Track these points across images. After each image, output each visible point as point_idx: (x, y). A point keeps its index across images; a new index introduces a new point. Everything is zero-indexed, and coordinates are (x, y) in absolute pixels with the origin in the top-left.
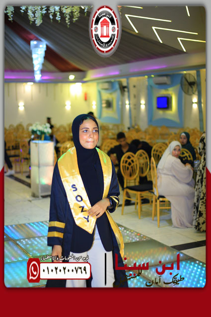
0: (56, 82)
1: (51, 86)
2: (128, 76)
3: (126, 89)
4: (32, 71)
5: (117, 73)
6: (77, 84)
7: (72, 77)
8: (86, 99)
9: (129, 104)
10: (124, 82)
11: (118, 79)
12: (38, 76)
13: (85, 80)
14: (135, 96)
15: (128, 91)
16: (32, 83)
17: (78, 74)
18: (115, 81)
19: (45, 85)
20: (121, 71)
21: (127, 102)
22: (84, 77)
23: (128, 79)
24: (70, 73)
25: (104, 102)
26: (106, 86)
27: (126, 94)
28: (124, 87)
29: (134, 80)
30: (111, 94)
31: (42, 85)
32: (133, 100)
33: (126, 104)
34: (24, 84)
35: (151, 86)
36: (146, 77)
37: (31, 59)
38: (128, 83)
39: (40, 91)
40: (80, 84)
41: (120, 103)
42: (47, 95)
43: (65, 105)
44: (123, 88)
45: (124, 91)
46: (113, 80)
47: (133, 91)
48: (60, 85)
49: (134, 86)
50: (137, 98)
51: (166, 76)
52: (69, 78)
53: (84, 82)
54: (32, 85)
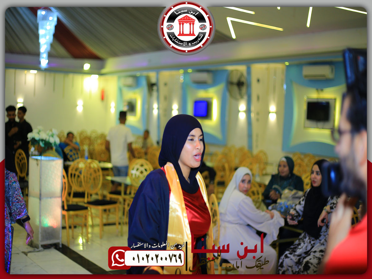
0: (66, 71)
1: (60, 77)
2: (158, 69)
3: (155, 88)
4: (38, 54)
5: (145, 64)
6: (93, 76)
7: (87, 66)
8: (103, 98)
9: (158, 109)
10: (153, 76)
11: (145, 73)
12: (44, 62)
13: (104, 71)
14: (166, 98)
15: (158, 90)
16: (35, 72)
17: (95, 62)
18: (141, 76)
19: (52, 74)
20: (149, 60)
21: (155, 106)
22: (102, 67)
23: (158, 74)
24: (86, 60)
25: (125, 104)
26: (130, 81)
27: (155, 94)
28: (153, 85)
29: (165, 75)
30: (135, 93)
31: (48, 74)
32: (163, 104)
33: (153, 109)
34: (26, 71)
35: (187, 84)
36: (181, 71)
37: (37, 36)
38: (158, 79)
39: (45, 84)
40: (97, 76)
41: (146, 106)
42: (54, 89)
43: (77, 106)
44: (151, 86)
45: (152, 90)
46: (138, 74)
47: (163, 90)
48: (71, 76)
49: (166, 84)
50: (168, 101)
51: (208, 71)
52: (83, 67)
53: (101, 74)
54: (35, 74)
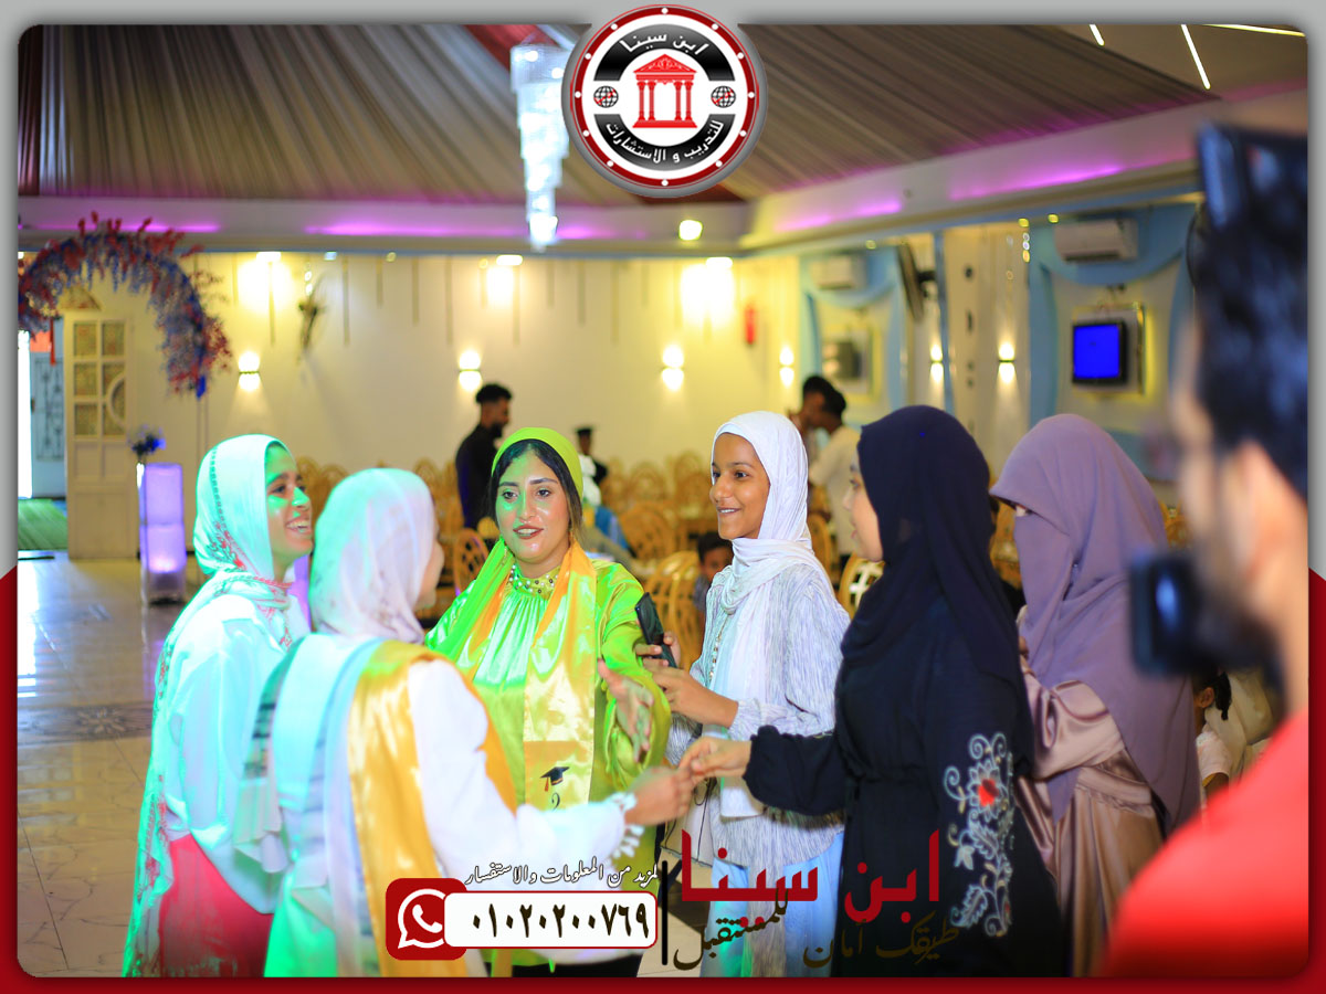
0: (620, 251)
1: (599, 270)
2: (939, 220)
3: (931, 288)
4: (519, 200)
5: (891, 207)
6: (711, 261)
7: (690, 229)
8: (750, 336)
9: (946, 361)
10: (923, 248)
11: (894, 239)
12: (543, 225)
13: (749, 241)
14: (970, 322)
15: (942, 296)
16: (517, 259)
17: (719, 213)
18: (880, 248)
19: (573, 265)
20: (908, 194)
21: (935, 351)
23: (938, 237)
24: (685, 209)
25: (830, 351)
26: (841, 270)
27: (932, 308)
28: (924, 277)
29: (967, 240)
30: (862, 311)
31: (558, 264)
32: (962, 343)
33: (929, 363)
34: (484, 262)
35: (1046, 271)
36: (1024, 223)
37: (515, 138)
38: (939, 257)
39: (551, 300)
40: (726, 262)
41: (903, 357)
42: (582, 318)
43: (662, 367)
44: (918, 281)
45: (923, 294)
46: (870, 244)
47: (961, 295)
48: (637, 266)
49: (969, 273)
50: (981, 326)
51: (1117, 215)
52: (676, 234)
53: (741, 254)
54: (517, 267)
